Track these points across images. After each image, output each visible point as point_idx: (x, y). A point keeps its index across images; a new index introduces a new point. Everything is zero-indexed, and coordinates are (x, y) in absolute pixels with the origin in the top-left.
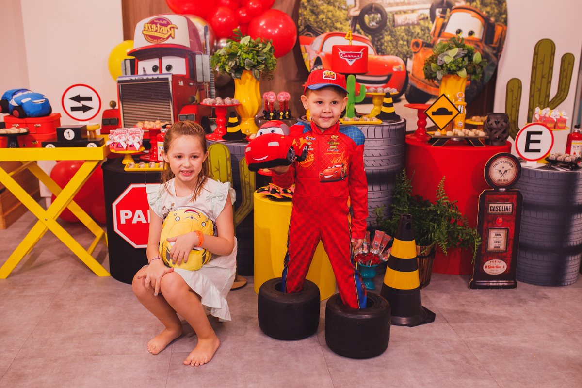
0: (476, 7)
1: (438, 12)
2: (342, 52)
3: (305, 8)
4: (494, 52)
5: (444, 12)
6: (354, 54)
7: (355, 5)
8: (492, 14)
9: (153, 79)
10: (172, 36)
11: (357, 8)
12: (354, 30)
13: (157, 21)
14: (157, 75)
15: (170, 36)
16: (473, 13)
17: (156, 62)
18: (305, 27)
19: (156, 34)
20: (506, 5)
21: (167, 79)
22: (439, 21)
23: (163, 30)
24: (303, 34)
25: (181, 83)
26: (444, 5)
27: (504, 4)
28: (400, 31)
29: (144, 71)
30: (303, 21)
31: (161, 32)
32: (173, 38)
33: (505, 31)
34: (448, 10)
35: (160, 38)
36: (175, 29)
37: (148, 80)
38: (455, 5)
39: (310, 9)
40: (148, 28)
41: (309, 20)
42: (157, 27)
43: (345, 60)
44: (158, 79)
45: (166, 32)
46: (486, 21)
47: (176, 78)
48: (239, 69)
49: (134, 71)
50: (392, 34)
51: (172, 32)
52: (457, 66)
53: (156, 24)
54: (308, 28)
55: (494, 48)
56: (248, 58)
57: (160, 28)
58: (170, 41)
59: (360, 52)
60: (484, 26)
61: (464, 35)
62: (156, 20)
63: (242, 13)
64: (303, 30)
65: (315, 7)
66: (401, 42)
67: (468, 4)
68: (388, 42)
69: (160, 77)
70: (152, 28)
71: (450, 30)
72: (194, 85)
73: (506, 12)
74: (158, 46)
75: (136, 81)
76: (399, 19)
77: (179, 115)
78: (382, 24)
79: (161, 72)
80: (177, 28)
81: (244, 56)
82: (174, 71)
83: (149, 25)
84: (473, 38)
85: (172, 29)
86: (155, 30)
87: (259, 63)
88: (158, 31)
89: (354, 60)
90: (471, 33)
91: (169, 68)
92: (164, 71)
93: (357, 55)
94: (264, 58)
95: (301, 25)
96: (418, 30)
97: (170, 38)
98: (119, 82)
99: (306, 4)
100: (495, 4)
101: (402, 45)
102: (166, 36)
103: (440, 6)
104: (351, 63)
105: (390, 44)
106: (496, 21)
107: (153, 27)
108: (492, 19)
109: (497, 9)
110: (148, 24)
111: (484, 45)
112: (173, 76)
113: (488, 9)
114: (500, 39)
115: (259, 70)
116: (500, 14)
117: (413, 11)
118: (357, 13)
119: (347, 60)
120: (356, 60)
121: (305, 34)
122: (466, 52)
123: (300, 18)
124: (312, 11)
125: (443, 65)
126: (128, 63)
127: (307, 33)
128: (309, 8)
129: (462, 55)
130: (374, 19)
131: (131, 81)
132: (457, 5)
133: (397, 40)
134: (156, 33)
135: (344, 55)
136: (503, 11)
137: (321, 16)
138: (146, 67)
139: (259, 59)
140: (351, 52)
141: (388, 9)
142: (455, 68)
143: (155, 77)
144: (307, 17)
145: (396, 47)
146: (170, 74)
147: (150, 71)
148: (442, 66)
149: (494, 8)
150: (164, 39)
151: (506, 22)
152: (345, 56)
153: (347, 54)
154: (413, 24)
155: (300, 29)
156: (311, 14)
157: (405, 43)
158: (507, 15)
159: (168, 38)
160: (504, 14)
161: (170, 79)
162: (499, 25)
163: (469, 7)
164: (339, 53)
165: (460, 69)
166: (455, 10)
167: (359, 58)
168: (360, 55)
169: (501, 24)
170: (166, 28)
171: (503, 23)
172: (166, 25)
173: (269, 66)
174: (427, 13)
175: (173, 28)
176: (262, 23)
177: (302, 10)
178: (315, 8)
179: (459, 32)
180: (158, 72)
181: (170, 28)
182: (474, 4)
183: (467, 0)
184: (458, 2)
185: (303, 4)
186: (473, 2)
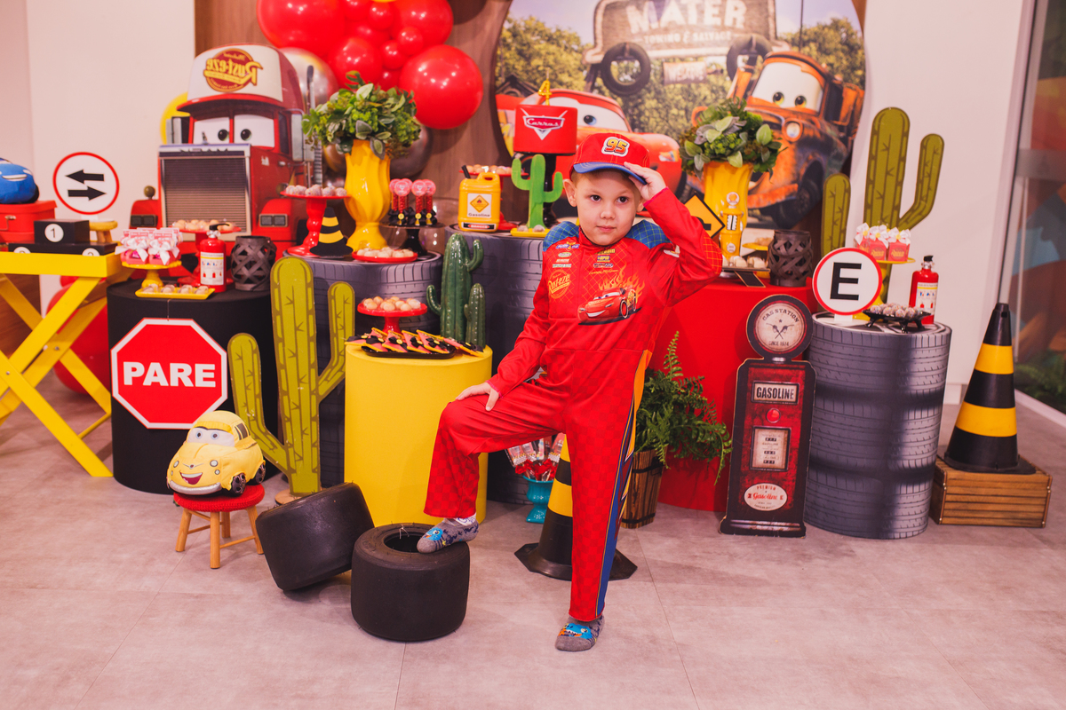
0: (810, 56)
1: (741, 61)
2: (528, 116)
3: (508, 47)
4: (842, 135)
5: (752, 62)
6: (548, 121)
7: (595, 45)
8: (837, 68)
9: (219, 153)
10: (254, 80)
11: (598, 49)
12: (593, 88)
13: (229, 56)
14: (225, 146)
15: (250, 80)
16: (805, 66)
17: (224, 124)
18: (507, 80)
19: (227, 78)
20: (863, 54)
21: (242, 153)
22: (743, 78)
23: (237, 71)
24: (502, 91)
25: (266, 162)
26: (753, 50)
27: (860, 52)
28: (673, 93)
29: (204, 138)
30: (504, 70)
31: (234, 73)
32: (255, 84)
33: (862, 99)
34: (760, 58)
35: (232, 84)
36: (259, 70)
37: (210, 153)
38: (771, 50)
39: (517, 49)
40: (214, 66)
41: (514, 68)
42: (228, 64)
43: (533, 130)
44: (226, 153)
45: (243, 75)
46: (826, 79)
47: (257, 152)
48: (346, 138)
49: (187, 137)
50: (659, 96)
51: (252, 75)
52: (728, 148)
53: (227, 59)
54: (513, 81)
55: (841, 128)
56: (360, 120)
57: (233, 67)
58: (249, 90)
59: (559, 118)
60: (823, 89)
61: (788, 103)
62: (228, 52)
63: (390, 50)
64: (503, 84)
65: (524, 45)
66: (674, 111)
67: (795, 50)
68: (651, 110)
69: (231, 148)
70: (219, 67)
71: (763, 93)
72: (286, 165)
73: (863, 66)
74: (230, 97)
75: (190, 153)
76: (673, 71)
77: (260, 215)
78: (642, 79)
79: (232, 140)
80: (262, 68)
81: (356, 115)
82: (255, 140)
83: (215, 61)
84: (805, 109)
85: (254, 70)
86: (224, 70)
87: (381, 128)
88: (230, 72)
89: (548, 131)
90: (800, 100)
91: (246, 134)
92: (238, 139)
93: (553, 121)
94: (392, 120)
95: (500, 76)
96: (704, 91)
97: (250, 85)
98: (162, 154)
99: (509, 40)
100: (843, 51)
101: (676, 117)
102: (243, 81)
103: (746, 51)
104: (542, 135)
105: (656, 114)
106: (846, 80)
107: (221, 65)
108: (839, 78)
109: (847, 60)
110: (213, 59)
111: (824, 122)
112: (253, 149)
113: (832, 59)
114: (853, 112)
115: (382, 141)
116: (853, 68)
117: (697, 58)
118: (599, 58)
119: (536, 130)
120: (552, 130)
121: (506, 91)
122: (743, 124)
123: (499, 64)
124: (520, 53)
125: (703, 144)
126: (178, 123)
127: (510, 89)
128: (514, 46)
129: (738, 129)
130: (627, 70)
131: (182, 153)
132: (776, 50)
133: (668, 108)
134: (226, 75)
135: (531, 122)
136: (858, 63)
137: (536, 62)
138: (208, 132)
139: (383, 122)
140: (543, 117)
141: (652, 54)
142: (722, 151)
143: (222, 149)
144: (511, 62)
145: (666, 119)
146: (247, 144)
147: (213, 138)
148: (702, 146)
149: (841, 58)
150: (239, 85)
151: (862, 83)
152: (534, 123)
153: (536, 120)
154: (697, 81)
155: (499, 83)
156: (517, 57)
157: (682, 113)
158: (864, 70)
159: (245, 84)
160: (859, 68)
161: (247, 154)
162: (851, 88)
163: (797, 55)
164: (524, 118)
165: (733, 152)
166: (772, 59)
167: (556, 127)
168: (559, 122)
169: (854, 86)
170: (243, 67)
171: (857, 84)
172: (243, 63)
173: (400, 134)
174: (722, 62)
175: (256, 67)
176: (422, 68)
177: (503, 50)
178: (525, 48)
179: (778, 97)
180: (227, 141)
181: (251, 68)
182: (806, 49)
183: (793, 43)
184: (777, 45)
185: (504, 40)
186: (804, 45)
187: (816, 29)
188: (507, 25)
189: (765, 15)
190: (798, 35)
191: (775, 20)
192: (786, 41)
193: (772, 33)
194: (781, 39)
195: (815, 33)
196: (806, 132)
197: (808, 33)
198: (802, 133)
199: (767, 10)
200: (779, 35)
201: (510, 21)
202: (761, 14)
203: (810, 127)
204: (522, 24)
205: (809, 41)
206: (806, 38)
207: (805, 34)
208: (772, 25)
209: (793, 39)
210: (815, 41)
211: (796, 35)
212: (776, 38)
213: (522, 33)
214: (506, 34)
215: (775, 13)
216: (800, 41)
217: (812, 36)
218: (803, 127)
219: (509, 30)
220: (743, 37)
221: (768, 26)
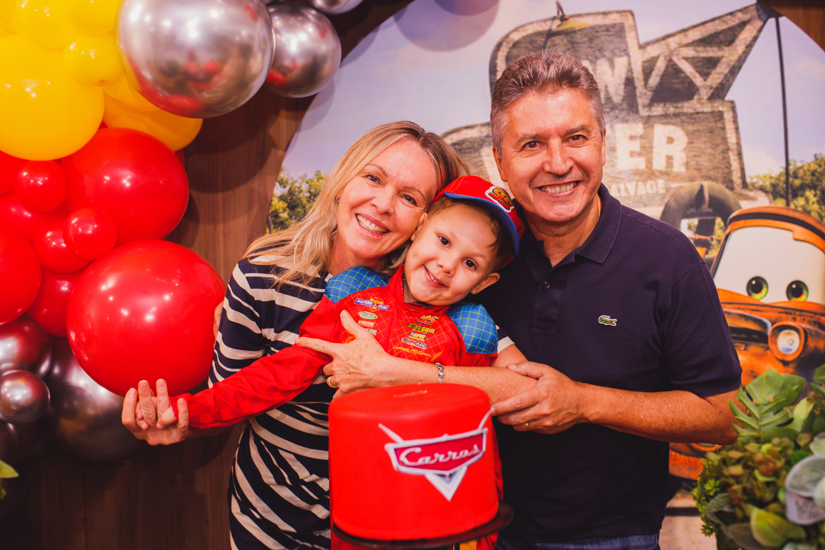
0: (808, 213)
16: (799, 230)
26: (705, 208)
34: (719, 221)
38: (740, 207)
61: (775, 294)
67: (781, 203)
71: (729, 280)
84: (805, 302)
90: (796, 289)
99: (284, 215)
103: (692, 210)
132: (746, 206)
163: (784, 212)
166: (742, 223)
179: (757, 285)
182: (801, 201)
183: (774, 192)
184: (748, 198)
185: (276, 215)
186: (795, 196)
187: (814, 167)
188: (278, 191)
189: (721, 148)
190: (783, 178)
191: (740, 154)
192: (762, 189)
193: (736, 177)
194: (754, 187)
195: (813, 174)
196: (811, 344)
197: (801, 173)
198: (805, 346)
199: (725, 139)
200: (748, 180)
201: (283, 184)
202: (715, 146)
203: (818, 335)
204: (305, 187)
205: (803, 187)
206: (797, 182)
207: (796, 177)
208: (735, 165)
209: (774, 186)
210: (813, 187)
211: (778, 179)
212: (745, 185)
213: (304, 201)
214: (278, 204)
215: (739, 144)
216: (787, 187)
217: (808, 179)
218: (806, 335)
219: (282, 198)
220: (687, 188)
221: (729, 166)
